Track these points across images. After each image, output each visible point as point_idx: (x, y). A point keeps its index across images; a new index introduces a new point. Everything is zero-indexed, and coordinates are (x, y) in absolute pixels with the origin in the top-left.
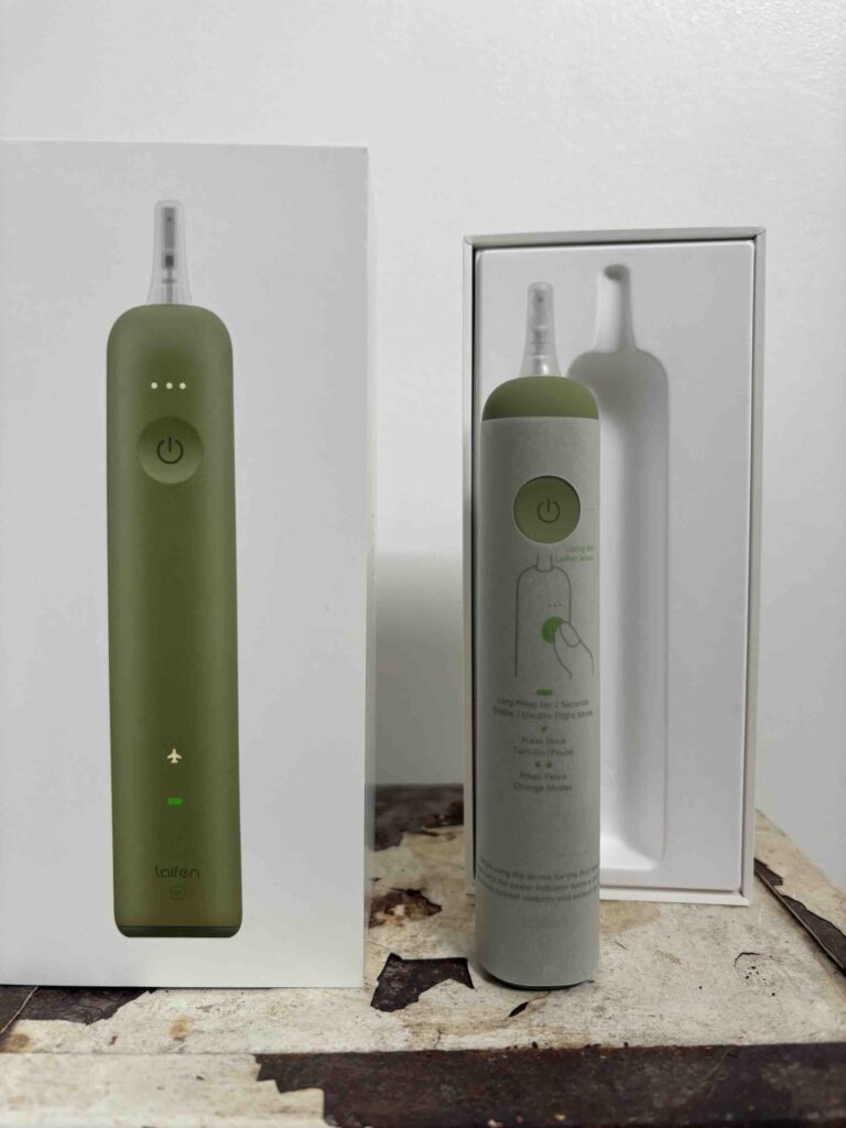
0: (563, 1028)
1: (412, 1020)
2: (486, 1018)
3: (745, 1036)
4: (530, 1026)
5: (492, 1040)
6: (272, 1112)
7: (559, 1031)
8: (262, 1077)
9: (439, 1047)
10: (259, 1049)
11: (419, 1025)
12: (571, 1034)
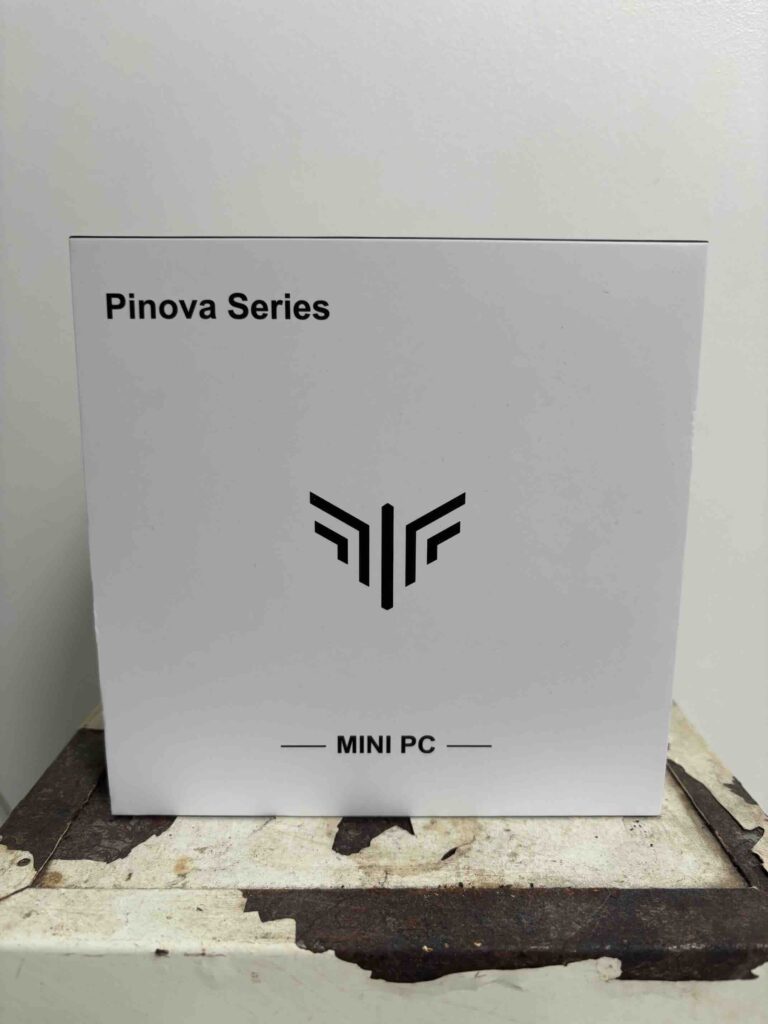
0: (484, 870)
1: (366, 862)
2: (424, 862)
3: (626, 880)
4: (457, 868)
5: (427, 880)
6: (256, 938)
7: (480, 873)
8: (248, 908)
9: (386, 886)
10: (244, 885)
11: (371, 867)
12: (490, 876)
